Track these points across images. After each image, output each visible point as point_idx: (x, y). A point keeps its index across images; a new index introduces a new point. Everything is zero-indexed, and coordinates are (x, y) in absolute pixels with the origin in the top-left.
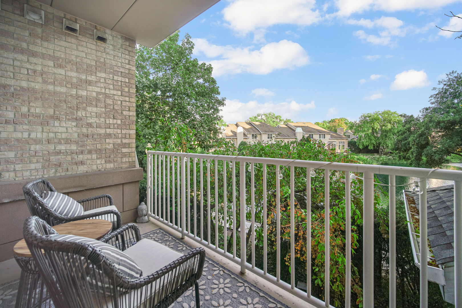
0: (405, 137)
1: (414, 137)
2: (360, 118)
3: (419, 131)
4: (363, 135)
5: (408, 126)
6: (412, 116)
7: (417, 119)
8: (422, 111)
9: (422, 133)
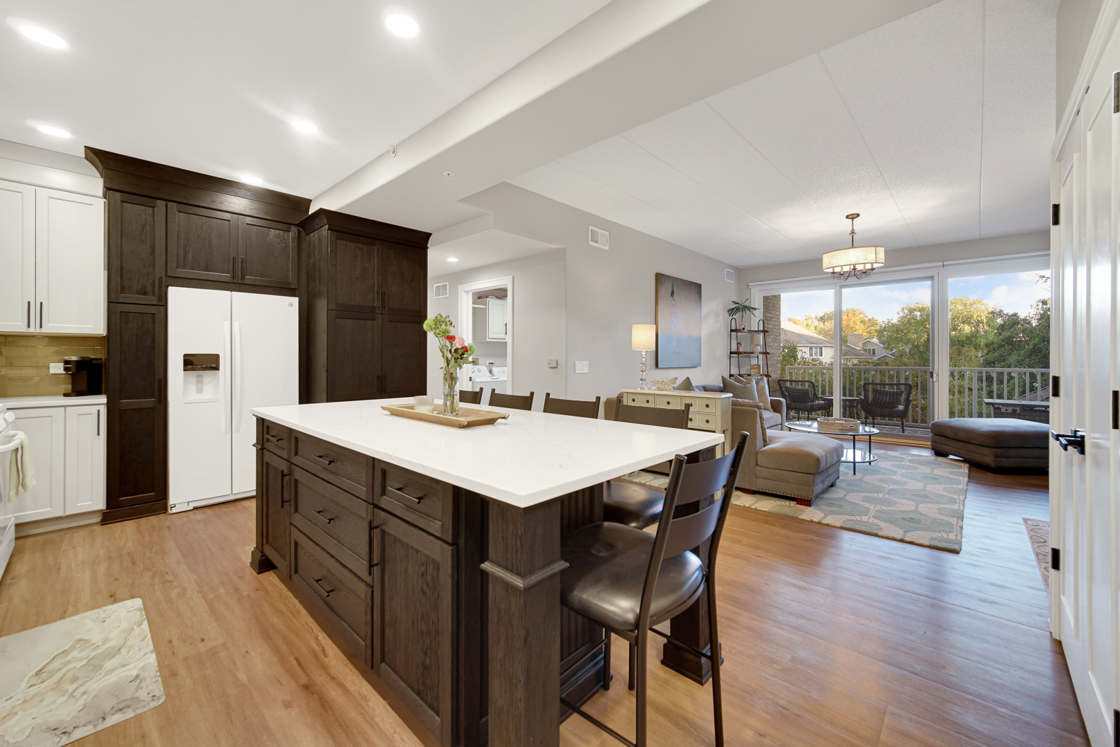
0: (1001, 356)
1: (1019, 355)
2: (898, 313)
3: (1029, 345)
4: (908, 350)
5: (1006, 334)
6: (1015, 315)
7: (1025, 320)
8: (1035, 305)
9: (1034, 347)
